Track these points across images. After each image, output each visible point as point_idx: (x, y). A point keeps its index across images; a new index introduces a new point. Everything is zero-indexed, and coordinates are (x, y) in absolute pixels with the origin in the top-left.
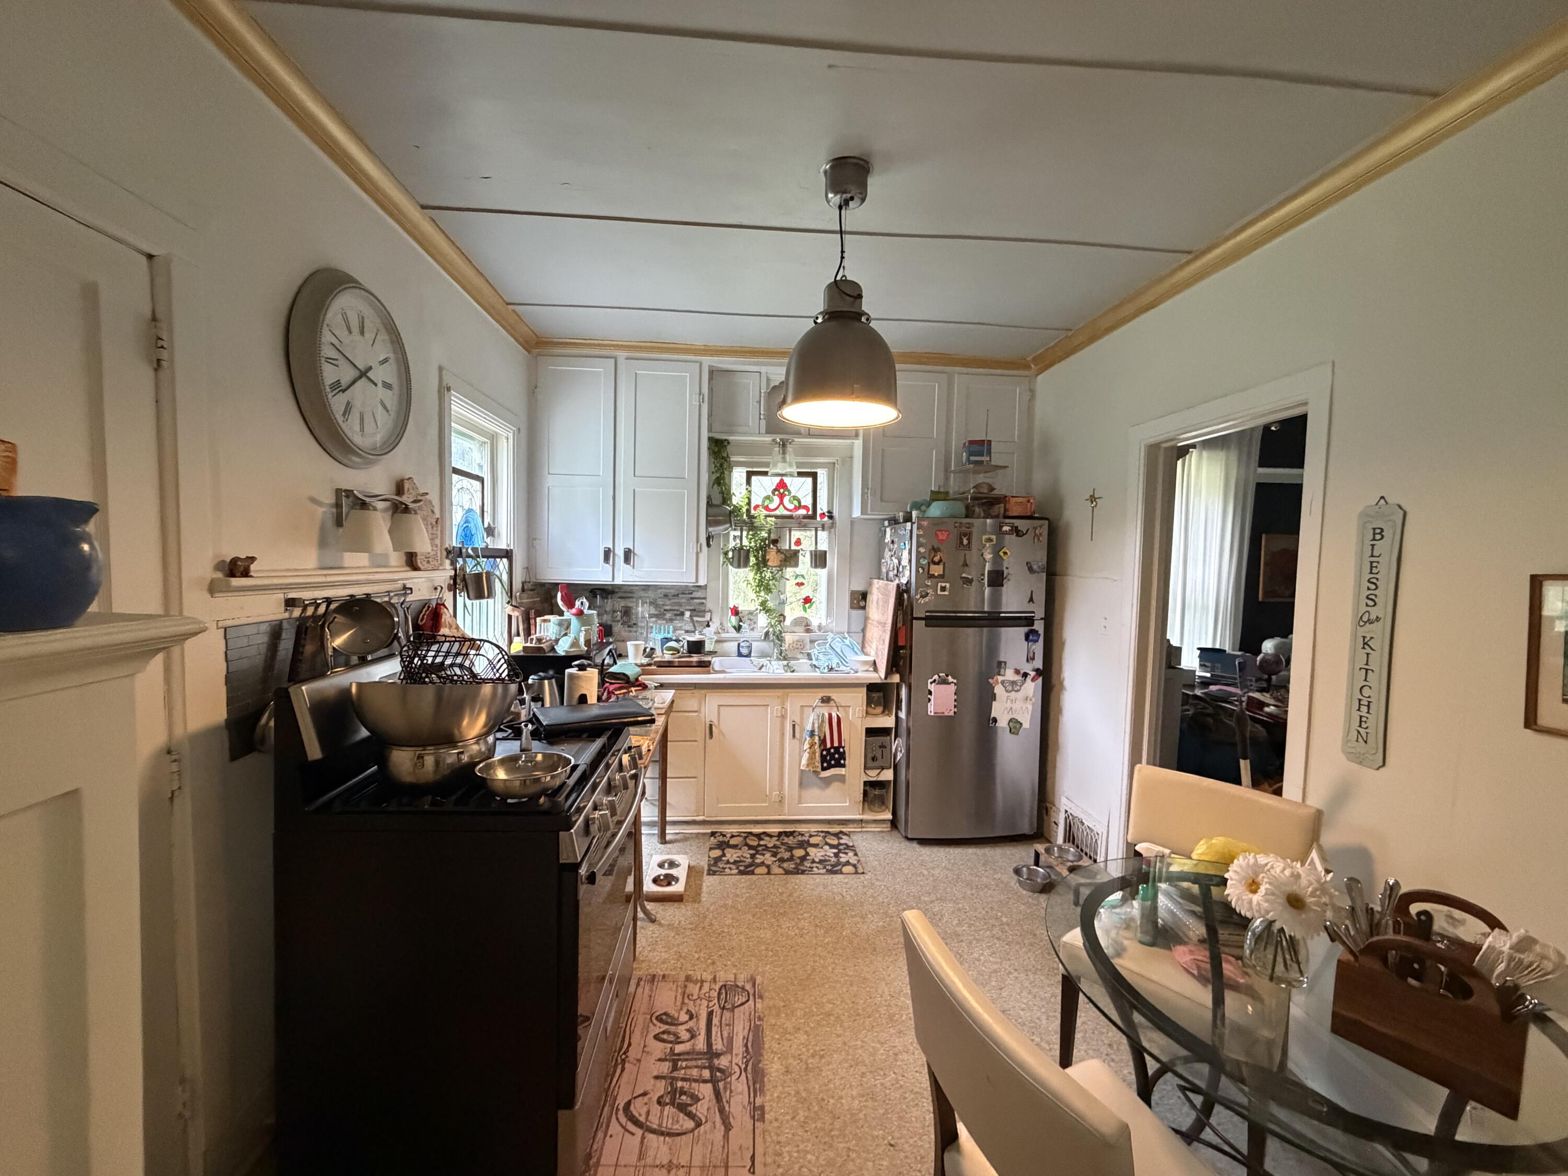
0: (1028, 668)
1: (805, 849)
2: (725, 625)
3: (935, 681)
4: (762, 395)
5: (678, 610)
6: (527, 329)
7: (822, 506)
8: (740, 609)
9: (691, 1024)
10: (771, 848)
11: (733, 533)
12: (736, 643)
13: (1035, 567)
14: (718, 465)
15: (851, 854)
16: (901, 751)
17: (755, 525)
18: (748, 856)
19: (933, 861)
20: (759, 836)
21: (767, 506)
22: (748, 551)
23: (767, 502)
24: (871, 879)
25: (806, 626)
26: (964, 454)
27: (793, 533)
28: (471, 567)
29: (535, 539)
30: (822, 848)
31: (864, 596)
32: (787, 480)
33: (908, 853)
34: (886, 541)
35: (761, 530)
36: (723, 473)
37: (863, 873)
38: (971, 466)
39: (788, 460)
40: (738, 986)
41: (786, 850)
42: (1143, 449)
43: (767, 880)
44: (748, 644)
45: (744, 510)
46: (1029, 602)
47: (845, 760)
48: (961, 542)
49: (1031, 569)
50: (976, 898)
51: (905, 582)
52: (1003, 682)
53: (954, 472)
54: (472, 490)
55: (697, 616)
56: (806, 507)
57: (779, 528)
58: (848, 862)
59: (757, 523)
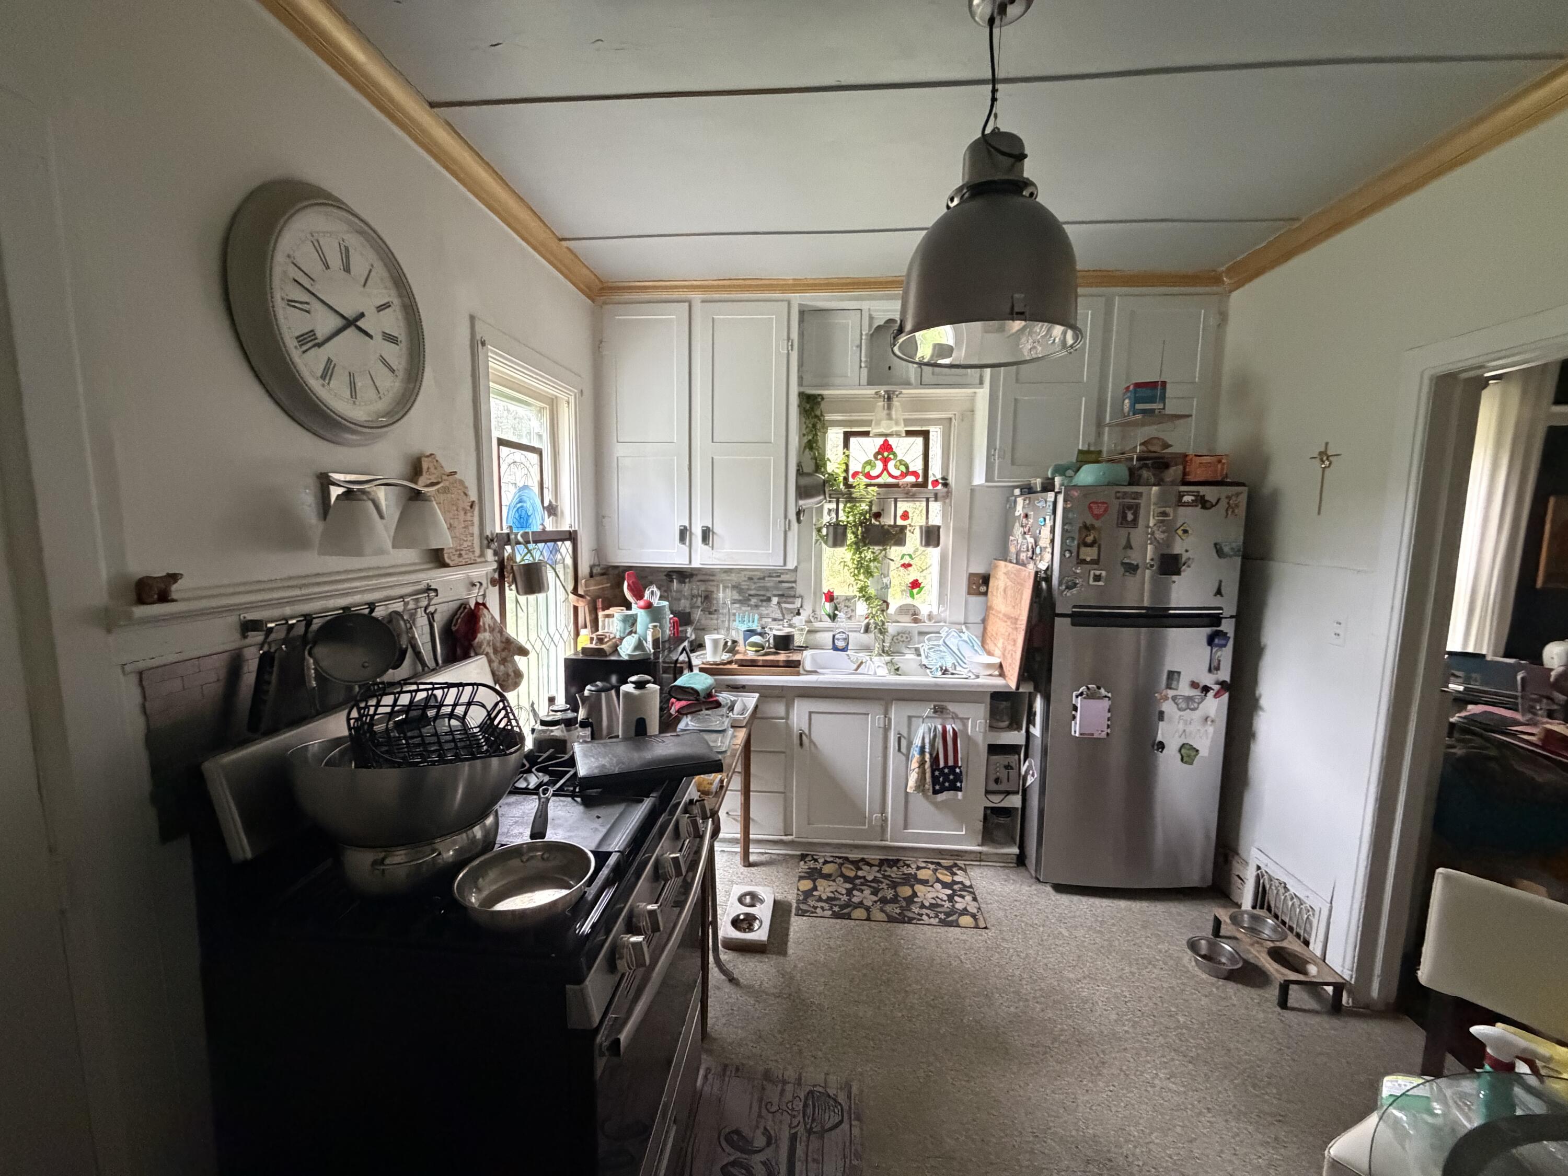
0: (1208, 680)
1: (912, 887)
2: (818, 612)
3: (1081, 694)
4: (864, 337)
5: (763, 596)
6: (588, 272)
7: (936, 472)
8: (835, 594)
9: (769, 1153)
10: (871, 882)
11: (827, 506)
12: (831, 634)
13: (1226, 549)
14: (810, 425)
15: (969, 898)
16: (1033, 775)
17: (853, 496)
18: (844, 892)
19: (1075, 917)
20: (857, 864)
21: (868, 473)
22: (846, 526)
23: (868, 469)
24: (996, 938)
25: (913, 615)
26: (1127, 401)
27: (899, 504)
28: (521, 556)
29: (604, 517)
30: (932, 886)
31: (986, 579)
32: (891, 441)
33: (1043, 902)
34: (1017, 514)
35: (860, 502)
36: (816, 435)
37: (986, 928)
38: (1139, 417)
39: (894, 417)
40: (829, 1096)
41: (889, 886)
42: (1426, 382)
43: (867, 928)
44: (844, 636)
45: (841, 479)
46: (1215, 595)
47: (961, 782)
48: (1124, 517)
49: (1220, 552)
50: (1138, 980)
51: (1044, 568)
52: (1174, 698)
53: (1109, 425)
54: (528, 465)
55: (785, 602)
56: (915, 474)
57: (882, 500)
58: (965, 909)
59: (856, 493)
